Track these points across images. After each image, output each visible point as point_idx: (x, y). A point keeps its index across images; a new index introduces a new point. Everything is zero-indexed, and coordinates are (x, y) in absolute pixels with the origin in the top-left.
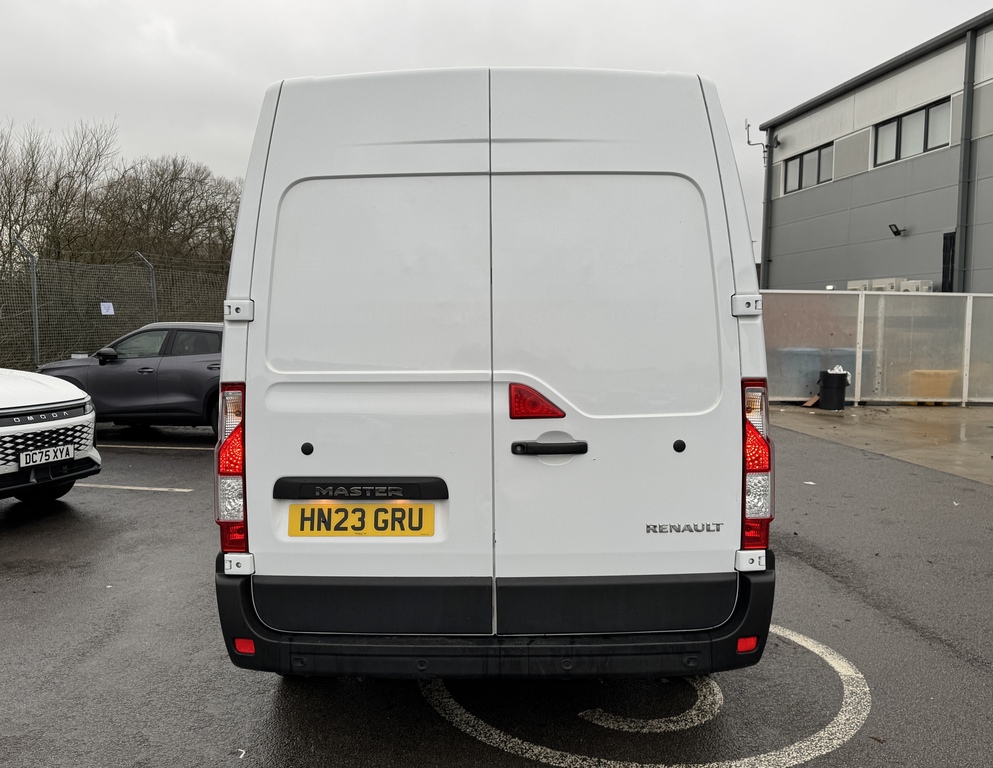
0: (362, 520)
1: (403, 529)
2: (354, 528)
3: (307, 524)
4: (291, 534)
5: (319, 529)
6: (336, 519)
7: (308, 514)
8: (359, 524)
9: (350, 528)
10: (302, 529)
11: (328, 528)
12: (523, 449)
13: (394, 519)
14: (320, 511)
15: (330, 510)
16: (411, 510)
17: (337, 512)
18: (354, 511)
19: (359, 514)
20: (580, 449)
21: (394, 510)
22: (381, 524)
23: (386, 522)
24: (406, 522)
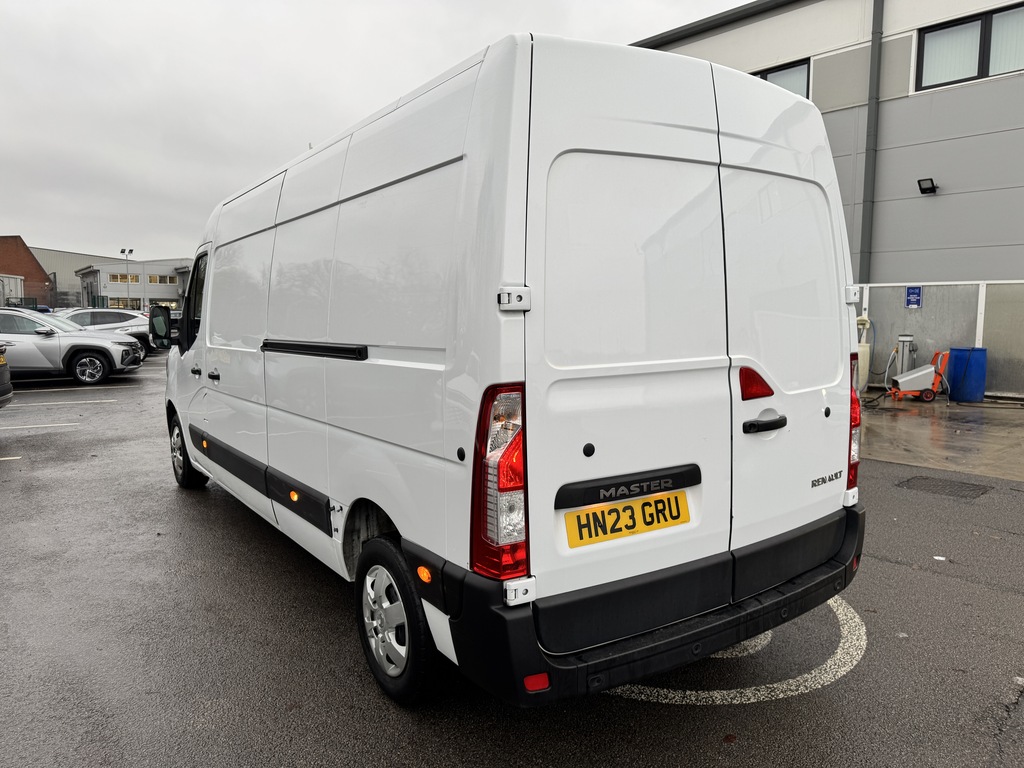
0: (632, 517)
1: (666, 520)
2: (627, 527)
3: (585, 531)
4: (572, 545)
5: (597, 535)
6: (610, 520)
7: (584, 521)
8: (630, 523)
9: (624, 528)
10: (581, 538)
11: (605, 533)
12: (751, 428)
13: (658, 511)
14: (595, 514)
15: (603, 513)
16: (669, 499)
17: (609, 513)
18: (624, 510)
19: (629, 512)
20: (780, 423)
21: (657, 502)
22: (649, 519)
23: (651, 515)
24: (667, 512)
